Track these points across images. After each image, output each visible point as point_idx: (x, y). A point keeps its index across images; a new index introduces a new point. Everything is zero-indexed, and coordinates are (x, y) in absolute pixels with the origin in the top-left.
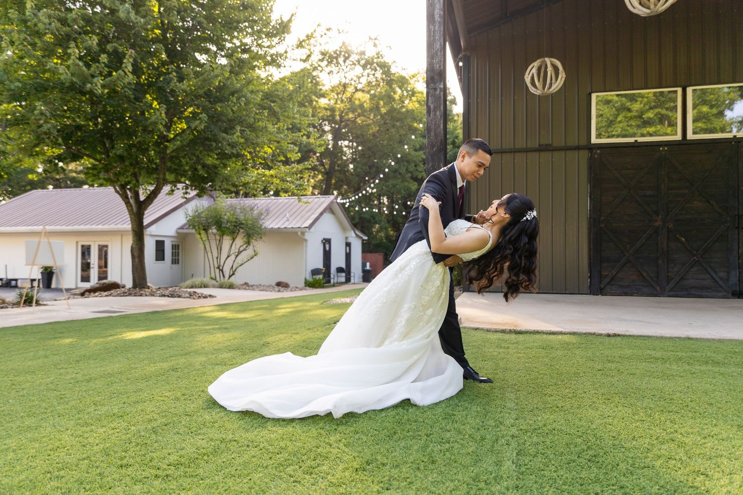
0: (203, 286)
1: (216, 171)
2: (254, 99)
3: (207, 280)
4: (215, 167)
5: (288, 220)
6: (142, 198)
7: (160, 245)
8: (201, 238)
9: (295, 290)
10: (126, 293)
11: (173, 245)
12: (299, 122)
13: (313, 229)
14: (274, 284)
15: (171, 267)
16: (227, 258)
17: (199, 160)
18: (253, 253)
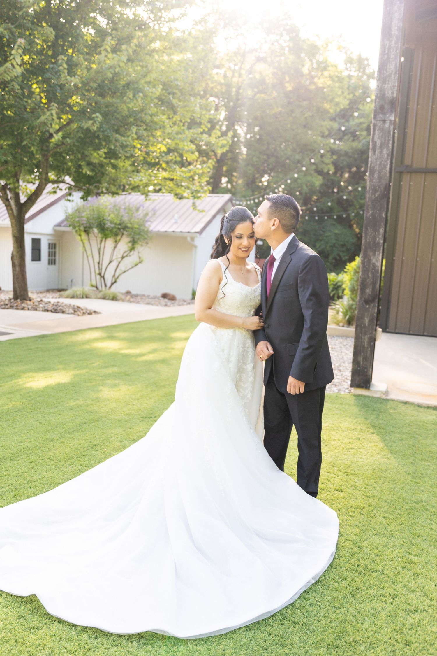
0: (84, 296)
1: (103, 171)
2: (152, 92)
3: (88, 289)
4: (101, 165)
5: (176, 223)
6: (23, 199)
7: (36, 243)
8: (82, 240)
9: (183, 305)
10: (7, 304)
11: (49, 244)
12: (199, 116)
13: (204, 234)
14: (159, 294)
15: (48, 269)
16: (109, 264)
17: (84, 156)
18: (138, 260)
